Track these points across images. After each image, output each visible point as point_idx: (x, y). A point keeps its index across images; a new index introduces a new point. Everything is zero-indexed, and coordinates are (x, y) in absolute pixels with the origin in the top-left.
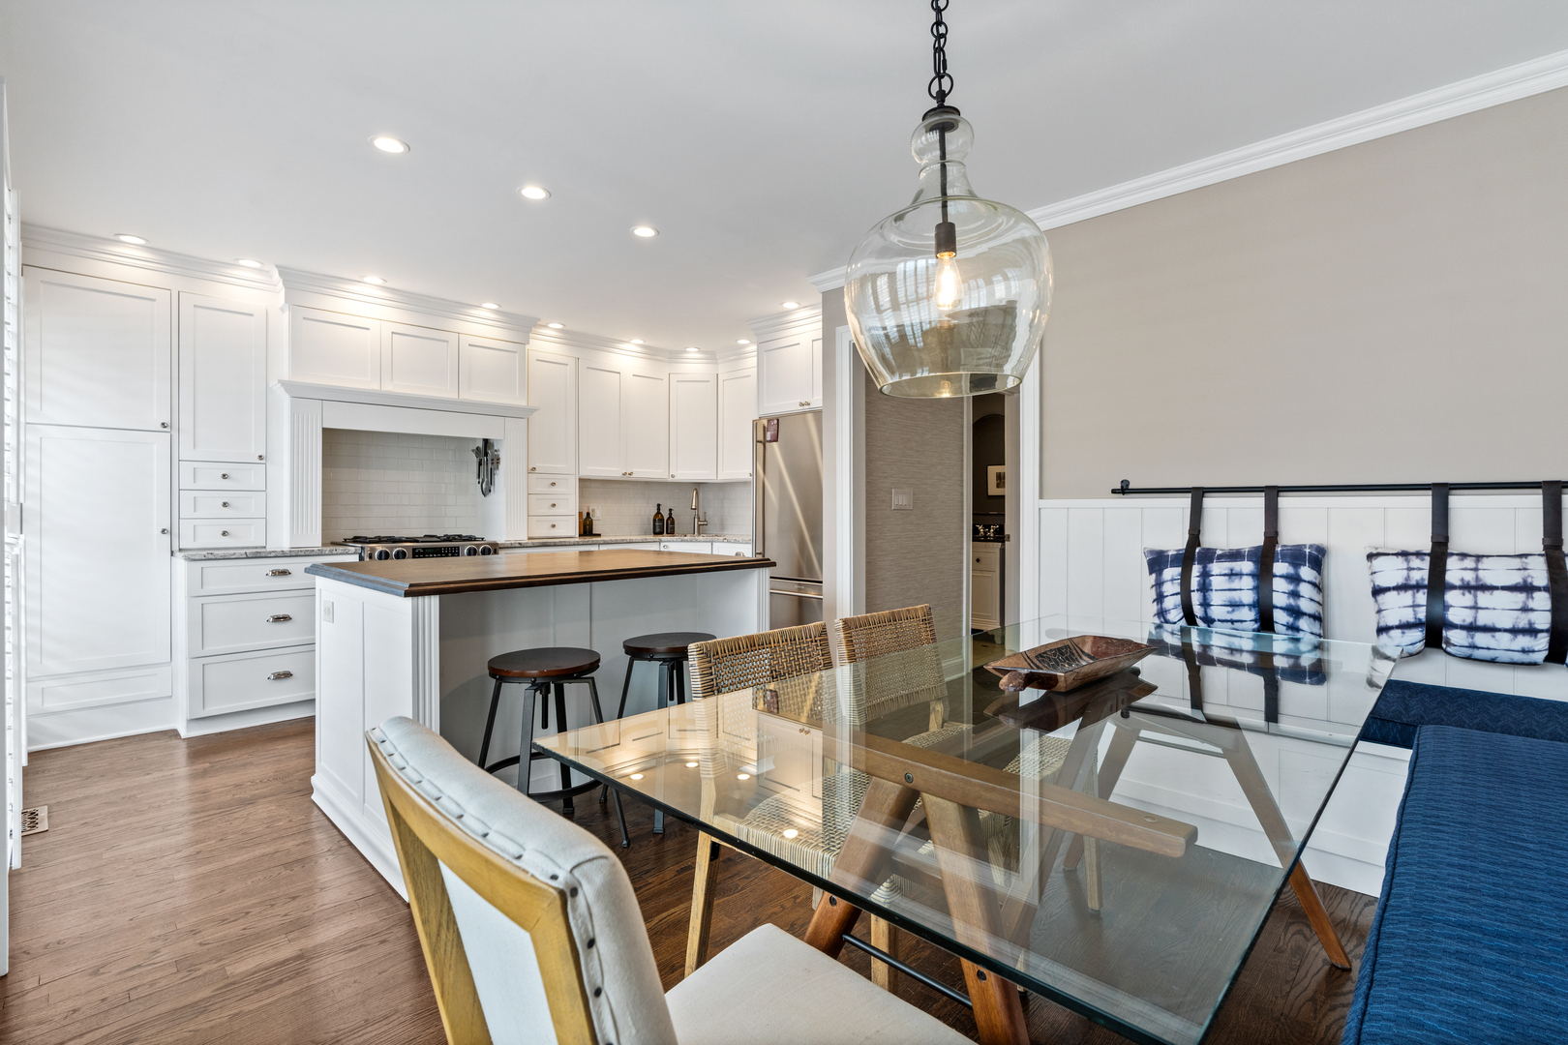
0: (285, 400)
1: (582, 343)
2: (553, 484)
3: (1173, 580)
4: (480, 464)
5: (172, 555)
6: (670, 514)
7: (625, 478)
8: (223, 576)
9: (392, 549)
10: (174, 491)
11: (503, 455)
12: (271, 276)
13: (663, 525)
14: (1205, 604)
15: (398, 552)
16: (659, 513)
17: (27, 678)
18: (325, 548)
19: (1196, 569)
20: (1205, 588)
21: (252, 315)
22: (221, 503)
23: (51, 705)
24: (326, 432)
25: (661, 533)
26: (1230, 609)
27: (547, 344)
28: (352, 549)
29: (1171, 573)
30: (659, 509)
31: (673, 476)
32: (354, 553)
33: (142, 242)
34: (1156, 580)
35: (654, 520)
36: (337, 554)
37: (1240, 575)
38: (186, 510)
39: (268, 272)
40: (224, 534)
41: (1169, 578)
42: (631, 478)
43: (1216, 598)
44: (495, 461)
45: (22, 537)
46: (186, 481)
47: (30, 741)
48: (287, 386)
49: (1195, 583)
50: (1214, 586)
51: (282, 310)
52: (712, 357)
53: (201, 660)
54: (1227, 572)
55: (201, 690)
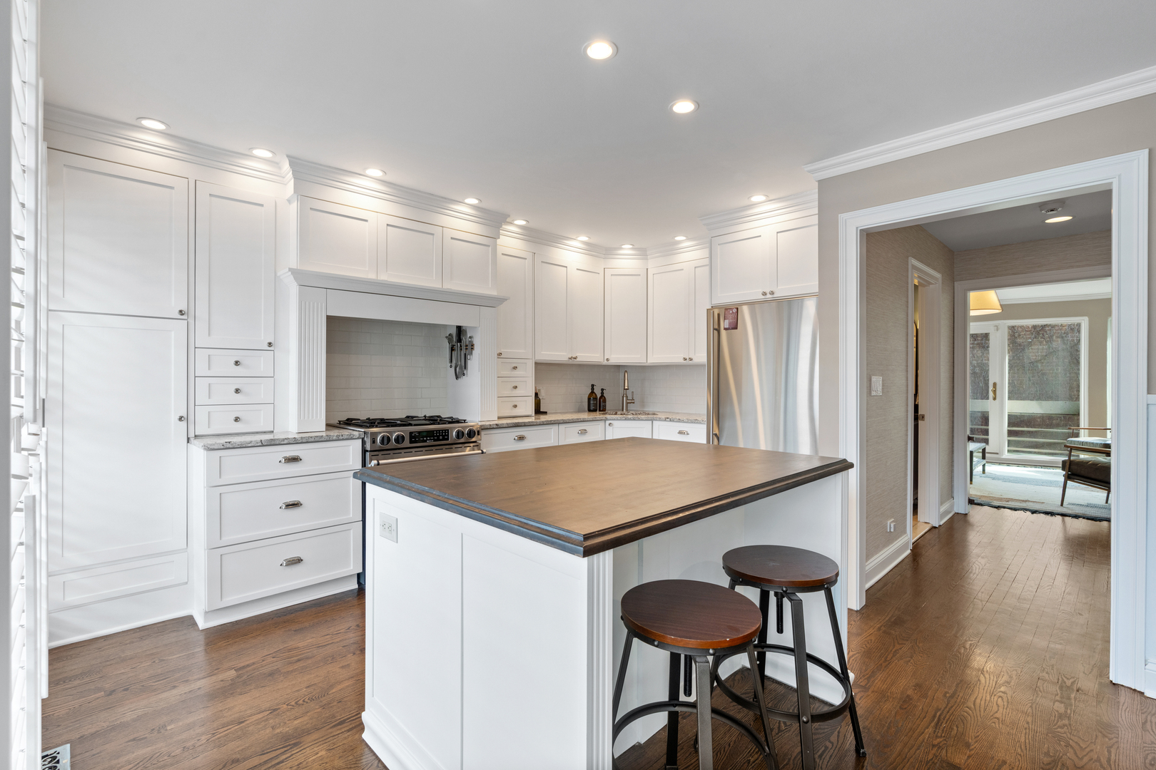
0: (293, 289)
1: (539, 238)
2: (515, 368)
4: (452, 349)
5: (188, 442)
6: (602, 393)
7: (571, 362)
8: (241, 464)
9: (391, 433)
10: (191, 378)
11: (477, 342)
12: (280, 168)
13: (597, 404)
15: (398, 436)
16: (593, 392)
17: (48, 572)
18: (329, 433)
21: (262, 205)
22: (233, 390)
23: (73, 598)
24: (331, 320)
25: (595, 410)
27: (511, 241)
28: (356, 434)
30: (593, 389)
31: (608, 360)
32: (358, 438)
33: (161, 127)
35: (589, 399)
36: (343, 439)
38: (202, 397)
39: (277, 163)
40: (237, 419)
42: (575, 362)
44: (469, 347)
45: (44, 430)
46: (201, 369)
47: (51, 637)
48: (295, 273)
51: (289, 201)
52: (643, 253)
53: (219, 550)
55: (218, 581)
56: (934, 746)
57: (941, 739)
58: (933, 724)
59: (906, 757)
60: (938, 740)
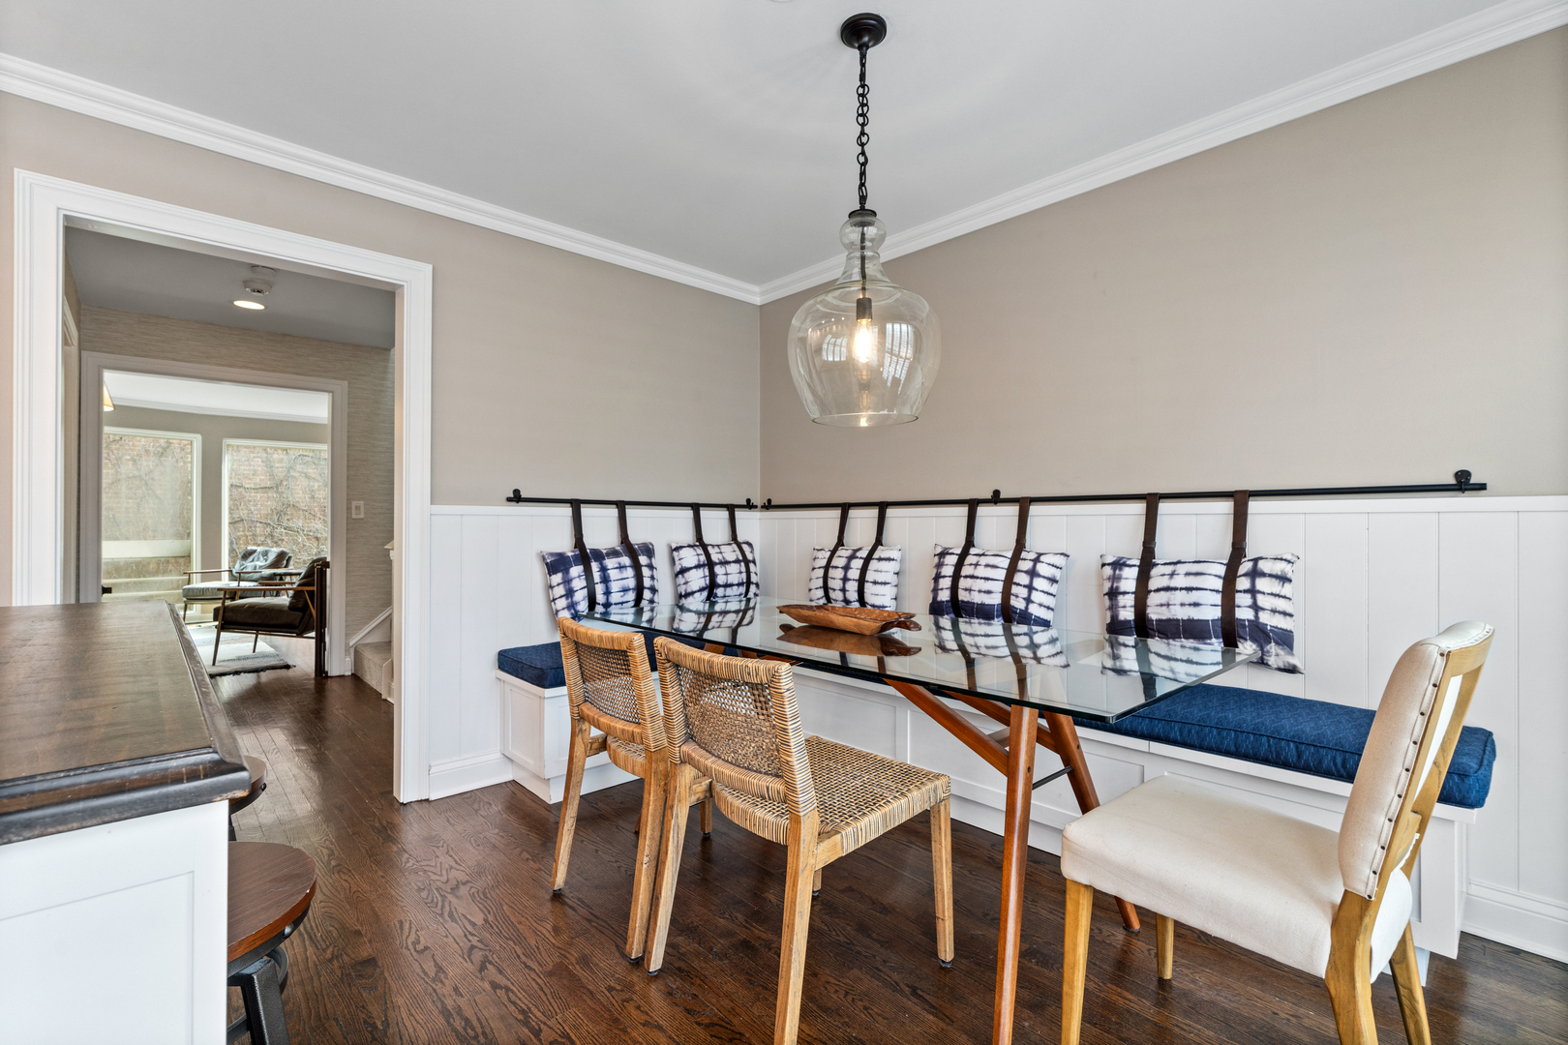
3: (579, 576)
14: (607, 593)
19: (595, 566)
20: (605, 580)
26: (622, 594)
29: (576, 571)
34: (563, 578)
37: (625, 567)
41: (577, 575)
43: (615, 586)
49: (597, 576)
50: (612, 577)
54: (617, 565)
56: (330, 960)
57: (331, 949)
58: (307, 943)
59: (317, 995)
60: (329, 951)
